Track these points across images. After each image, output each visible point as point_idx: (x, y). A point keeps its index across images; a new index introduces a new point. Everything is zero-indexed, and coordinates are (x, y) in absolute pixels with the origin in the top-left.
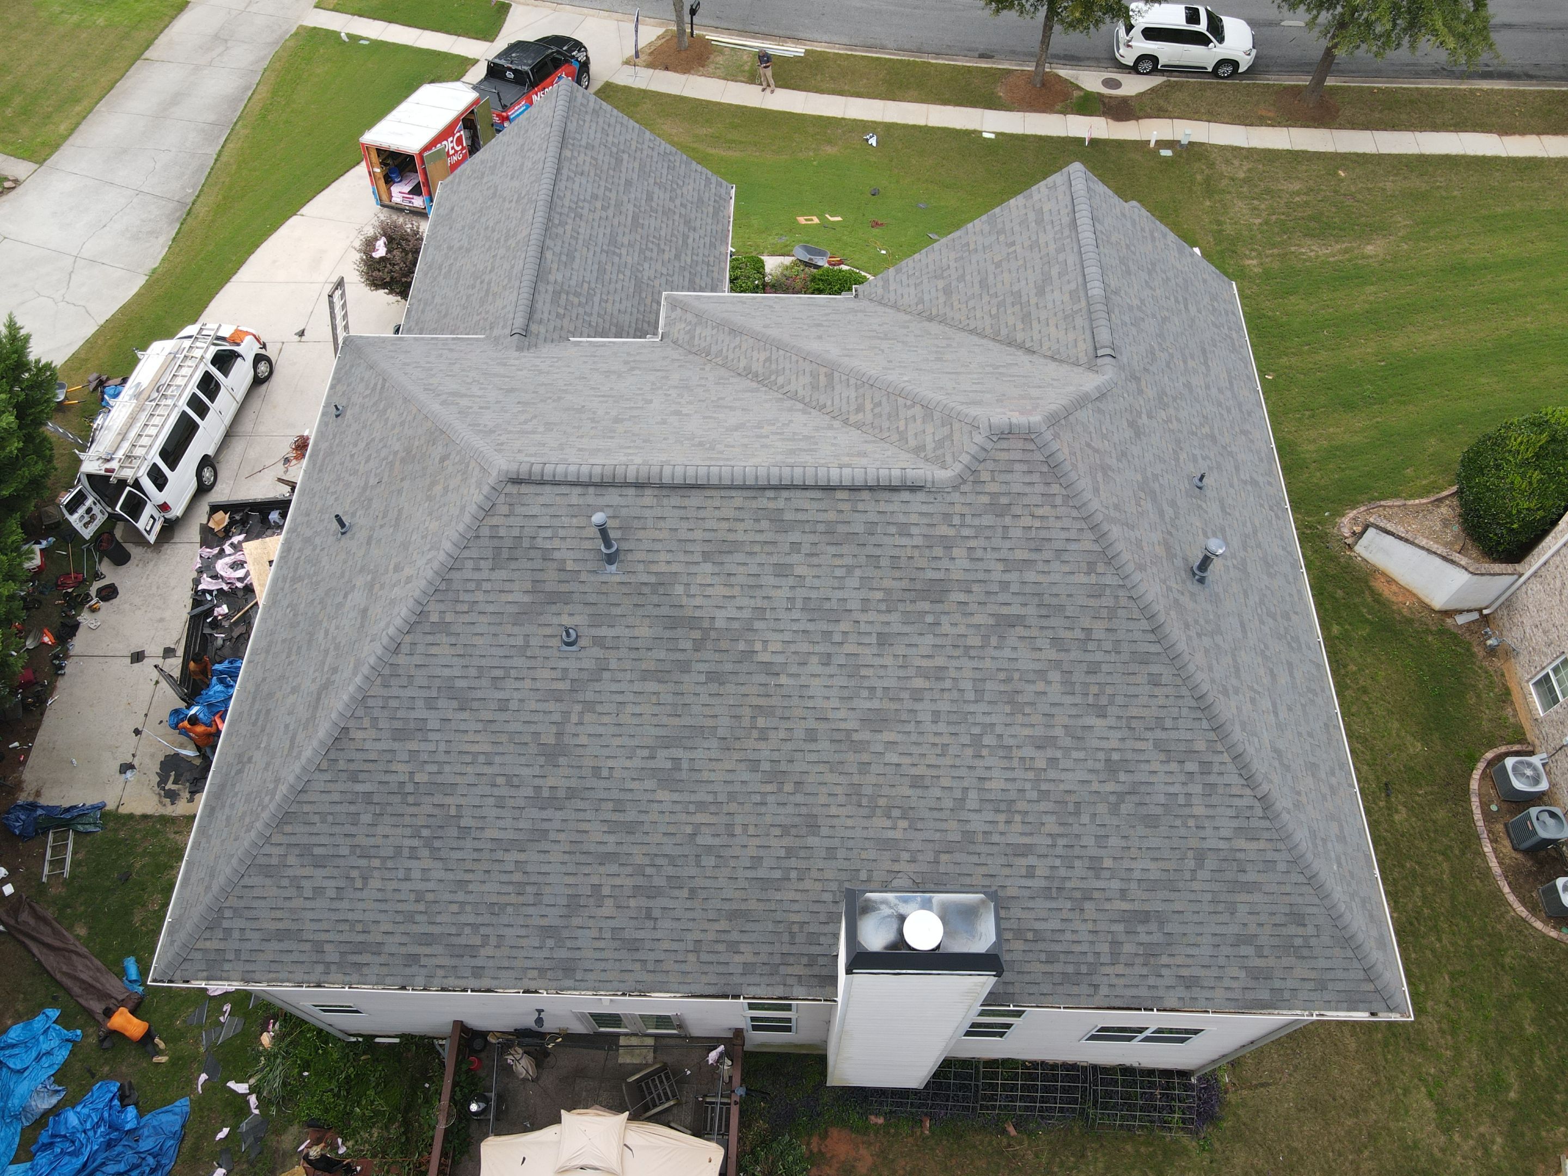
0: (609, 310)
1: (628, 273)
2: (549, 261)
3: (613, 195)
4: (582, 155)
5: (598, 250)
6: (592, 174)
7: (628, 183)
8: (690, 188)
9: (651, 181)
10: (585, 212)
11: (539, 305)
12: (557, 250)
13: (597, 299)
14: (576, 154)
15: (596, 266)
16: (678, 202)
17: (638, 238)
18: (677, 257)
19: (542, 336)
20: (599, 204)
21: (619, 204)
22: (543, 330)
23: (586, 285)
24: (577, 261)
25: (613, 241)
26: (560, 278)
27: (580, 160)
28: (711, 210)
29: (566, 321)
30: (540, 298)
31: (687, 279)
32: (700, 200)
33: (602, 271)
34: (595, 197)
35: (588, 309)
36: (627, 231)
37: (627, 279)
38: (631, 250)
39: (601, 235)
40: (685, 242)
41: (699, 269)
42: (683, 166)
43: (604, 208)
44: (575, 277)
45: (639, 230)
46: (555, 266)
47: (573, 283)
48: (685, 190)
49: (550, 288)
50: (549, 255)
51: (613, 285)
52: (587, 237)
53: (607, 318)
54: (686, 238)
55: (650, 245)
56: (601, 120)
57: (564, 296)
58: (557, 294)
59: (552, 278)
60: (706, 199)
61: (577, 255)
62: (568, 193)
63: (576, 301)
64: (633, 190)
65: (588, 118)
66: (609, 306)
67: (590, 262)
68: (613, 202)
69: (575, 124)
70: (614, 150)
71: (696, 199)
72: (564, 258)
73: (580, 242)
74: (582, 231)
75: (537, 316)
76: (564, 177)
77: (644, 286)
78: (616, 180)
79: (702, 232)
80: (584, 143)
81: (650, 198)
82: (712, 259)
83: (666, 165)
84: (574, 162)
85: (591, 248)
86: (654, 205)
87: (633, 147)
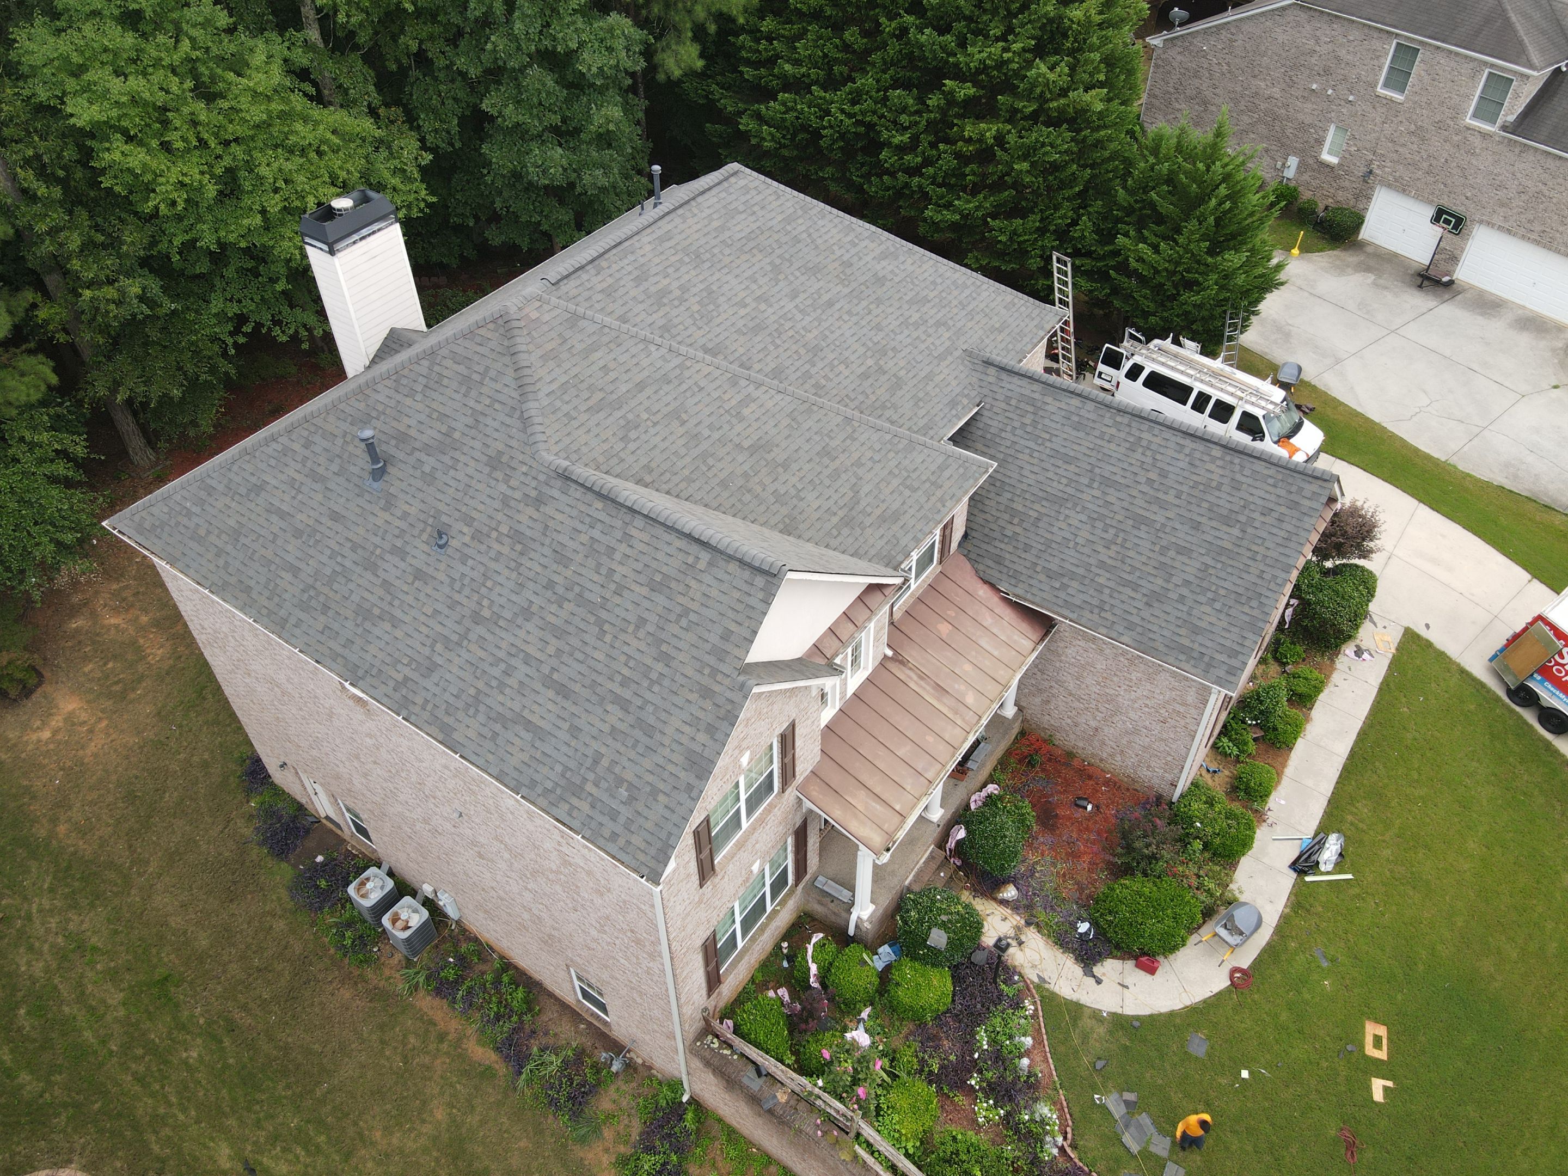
0: (1020, 456)
1: (1069, 490)
2: (1068, 400)
3: (1170, 498)
4: (1220, 471)
5: (1093, 461)
6: (1195, 478)
7: (1197, 526)
8: (1213, 620)
9: (1209, 561)
10: (1138, 455)
11: (1016, 380)
12: (1082, 412)
13: (1031, 444)
14: (1219, 463)
15: (1072, 453)
16: (1185, 591)
17: (1118, 517)
18: (1102, 565)
19: (983, 377)
20: (1153, 475)
21: (1163, 505)
22: (991, 379)
23: (1047, 436)
24: (1075, 433)
25: (1107, 482)
26: (1050, 408)
27: (1212, 467)
28: (1186, 642)
29: (1003, 405)
30: (1025, 382)
31: (1074, 569)
32: (1196, 630)
33: (1068, 460)
34: (1163, 474)
35: (1018, 432)
36: (1125, 504)
37: (1061, 487)
38: (1101, 502)
39: (1114, 469)
40: (1128, 583)
41: (1091, 592)
42: (1247, 619)
43: (1150, 482)
44: (1053, 425)
45: (1131, 522)
46: (1063, 406)
47: (1047, 422)
48: (1207, 609)
49: (1036, 396)
50: (1076, 402)
51: (1052, 468)
52: (1105, 451)
53: (1012, 452)
54: (1136, 587)
55: (1112, 531)
56: (1283, 509)
57: (1030, 409)
58: (1032, 402)
59: (1049, 400)
60: (1200, 639)
61: (1081, 434)
62: (1158, 440)
63: (1027, 421)
64: (1186, 528)
65: (1283, 493)
66: (1027, 458)
67: (1076, 447)
68: (1161, 495)
69: (1266, 472)
70: (1243, 519)
71: (1196, 621)
72: (1076, 419)
73: (1099, 442)
74: (1113, 446)
75: (1004, 376)
76: (1182, 442)
77: (1056, 507)
78: (1193, 508)
79: (1146, 614)
80: (1238, 477)
81: (1181, 551)
82: (1107, 615)
83: (1240, 590)
84: (1206, 458)
85: (1094, 454)
86: (1172, 553)
87: (1255, 548)
